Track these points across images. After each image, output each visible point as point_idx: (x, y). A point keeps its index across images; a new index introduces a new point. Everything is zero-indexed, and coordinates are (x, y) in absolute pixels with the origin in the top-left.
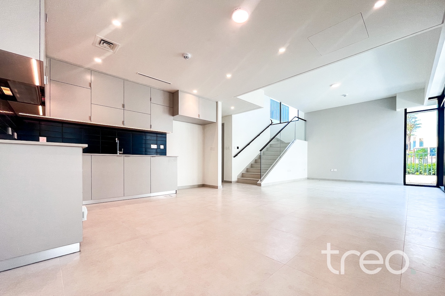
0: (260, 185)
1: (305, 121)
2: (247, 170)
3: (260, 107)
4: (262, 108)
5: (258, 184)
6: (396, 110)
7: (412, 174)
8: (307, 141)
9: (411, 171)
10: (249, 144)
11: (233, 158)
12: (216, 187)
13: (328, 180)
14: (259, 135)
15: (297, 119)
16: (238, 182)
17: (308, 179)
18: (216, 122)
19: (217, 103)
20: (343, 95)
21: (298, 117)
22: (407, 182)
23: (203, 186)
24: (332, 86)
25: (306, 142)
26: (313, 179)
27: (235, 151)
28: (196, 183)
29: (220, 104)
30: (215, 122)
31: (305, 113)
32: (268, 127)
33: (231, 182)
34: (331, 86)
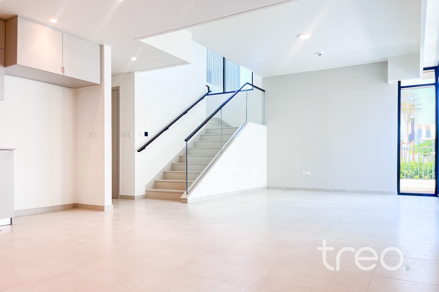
0: (185, 201)
1: (264, 91)
2: (165, 175)
3: (185, 63)
4: (189, 63)
5: (182, 199)
6: (387, 83)
7: (411, 177)
8: (266, 125)
9: (409, 174)
10: (166, 128)
11: (137, 153)
12: (100, 209)
13: (298, 189)
14: (185, 112)
15: (251, 87)
16: (147, 197)
17: (268, 188)
18: (99, 83)
19: (101, 47)
20: (317, 53)
21: (252, 85)
22: (402, 191)
23: (75, 207)
24: (301, 37)
25: (265, 128)
26: (275, 188)
27: (141, 140)
28: (59, 202)
29: (108, 50)
30: (99, 85)
31: (262, 78)
32: (203, 98)
33: (132, 198)
34: (298, 36)
